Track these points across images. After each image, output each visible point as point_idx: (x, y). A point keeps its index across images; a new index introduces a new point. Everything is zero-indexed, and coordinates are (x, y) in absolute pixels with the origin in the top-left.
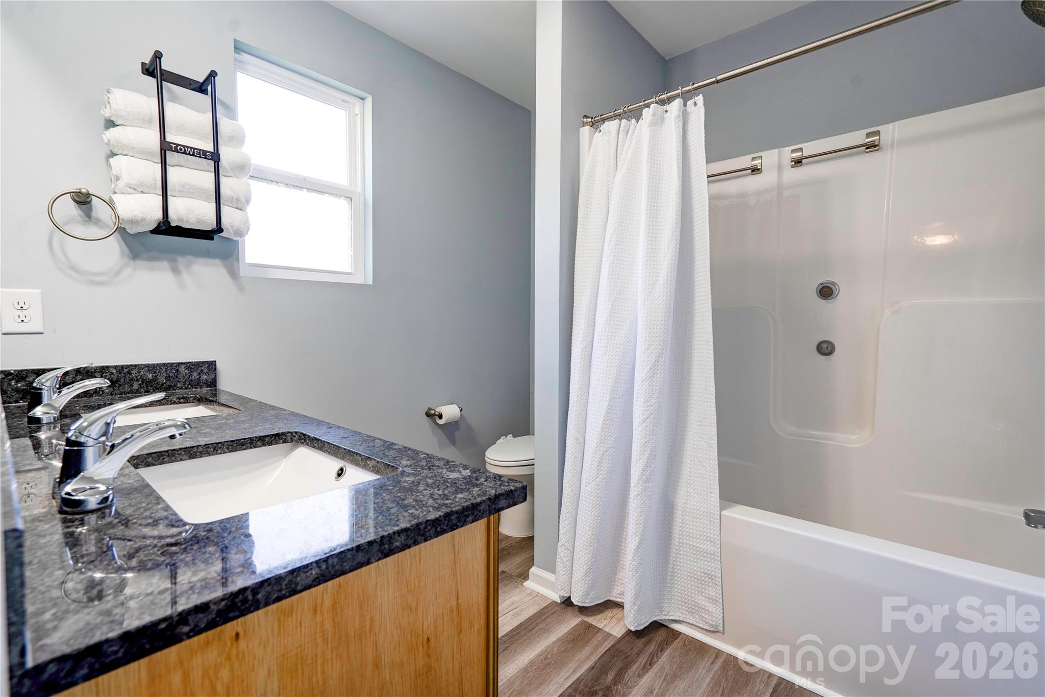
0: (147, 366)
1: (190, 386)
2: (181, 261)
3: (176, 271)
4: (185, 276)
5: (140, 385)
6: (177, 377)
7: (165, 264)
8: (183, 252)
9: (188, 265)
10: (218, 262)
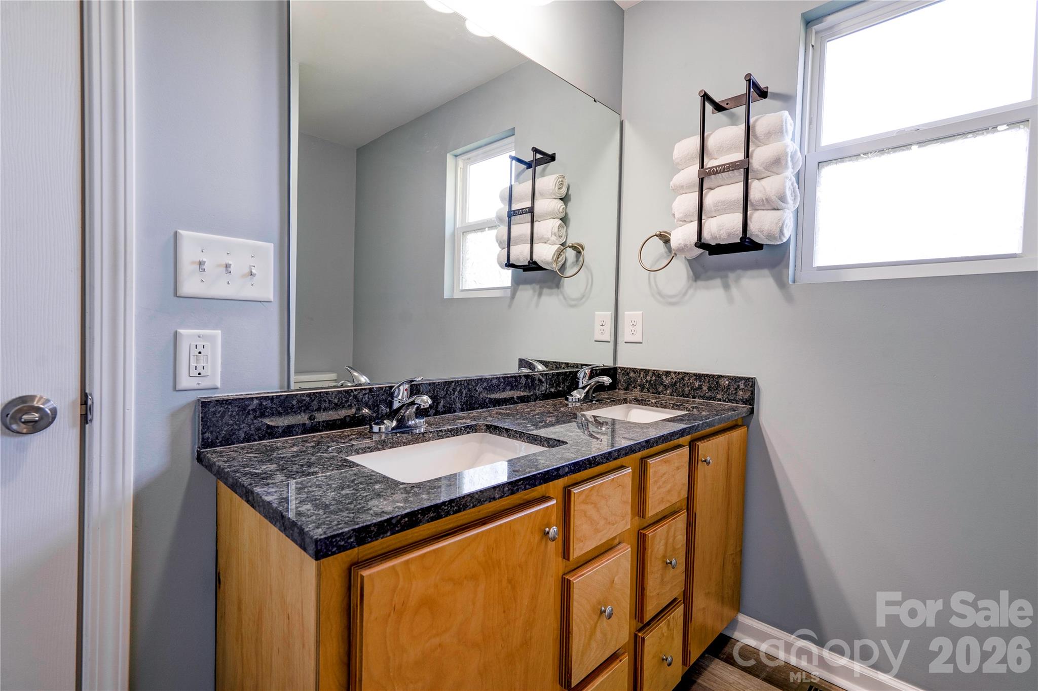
0: (695, 375)
1: (727, 400)
2: (732, 276)
3: (726, 287)
4: (734, 291)
5: (689, 390)
6: (717, 389)
7: (718, 282)
8: (733, 268)
9: (737, 280)
10: (766, 272)
